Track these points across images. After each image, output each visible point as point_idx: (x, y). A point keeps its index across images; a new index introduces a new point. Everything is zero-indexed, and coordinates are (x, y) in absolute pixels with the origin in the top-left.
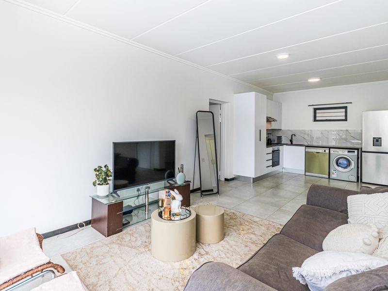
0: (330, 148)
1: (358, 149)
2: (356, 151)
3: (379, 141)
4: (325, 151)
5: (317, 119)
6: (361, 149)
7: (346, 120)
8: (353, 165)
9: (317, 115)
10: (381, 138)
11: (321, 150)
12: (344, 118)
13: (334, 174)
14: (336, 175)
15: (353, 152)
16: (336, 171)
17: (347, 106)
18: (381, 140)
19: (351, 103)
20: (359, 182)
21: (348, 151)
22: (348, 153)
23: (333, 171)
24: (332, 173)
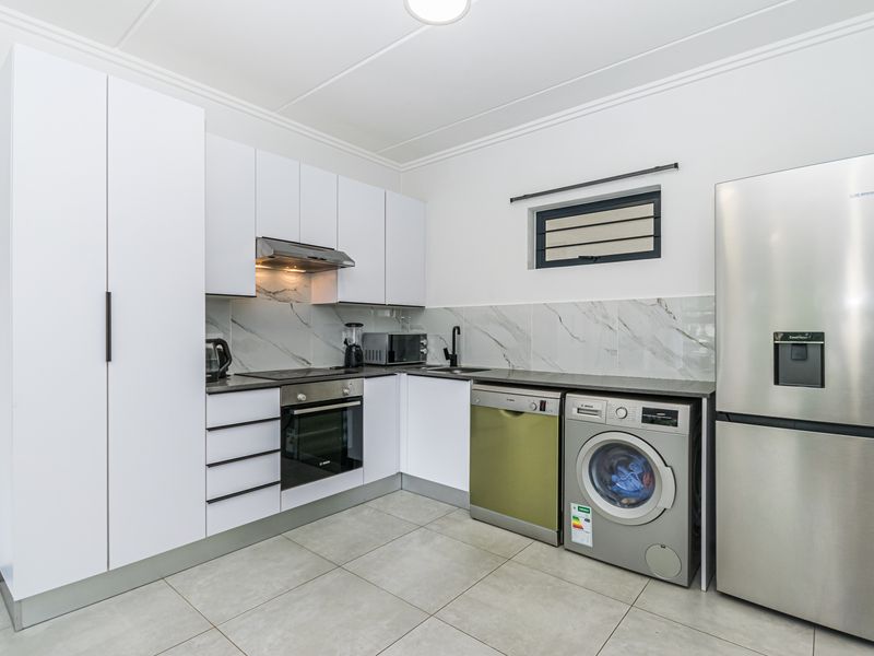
0: (565, 390)
1: (694, 402)
2: (684, 411)
3: (813, 353)
4: (543, 406)
5: (550, 256)
6: (712, 397)
8: (670, 490)
9: (550, 239)
10: (820, 336)
11: (526, 400)
12: (649, 245)
13: (581, 528)
14: (590, 535)
15: (671, 419)
16: (589, 516)
17: (659, 186)
18: (822, 346)
19: (676, 166)
20: (704, 587)
21: (645, 411)
22: (645, 420)
23: (575, 512)
24: (574, 522)
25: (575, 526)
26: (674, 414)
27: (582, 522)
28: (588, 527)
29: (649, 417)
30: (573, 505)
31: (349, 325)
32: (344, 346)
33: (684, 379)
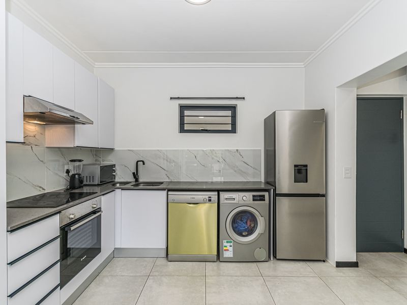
0: (218, 191)
3: (304, 172)
4: (210, 198)
5: (186, 127)
6: (275, 190)
7: (234, 130)
8: (262, 224)
9: (186, 120)
10: (306, 166)
11: (201, 198)
13: (228, 250)
14: (232, 252)
15: (262, 198)
16: (232, 244)
17: (237, 105)
18: (307, 169)
19: (244, 98)
20: (272, 259)
21: (254, 196)
22: (254, 200)
23: (225, 244)
24: (225, 248)
25: (225, 250)
26: (264, 196)
27: (228, 248)
28: (231, 249)
29: (255, 198)
30: (224, 241)
31: (72, 161)
32: (65, 174)
33: (246, 181)
